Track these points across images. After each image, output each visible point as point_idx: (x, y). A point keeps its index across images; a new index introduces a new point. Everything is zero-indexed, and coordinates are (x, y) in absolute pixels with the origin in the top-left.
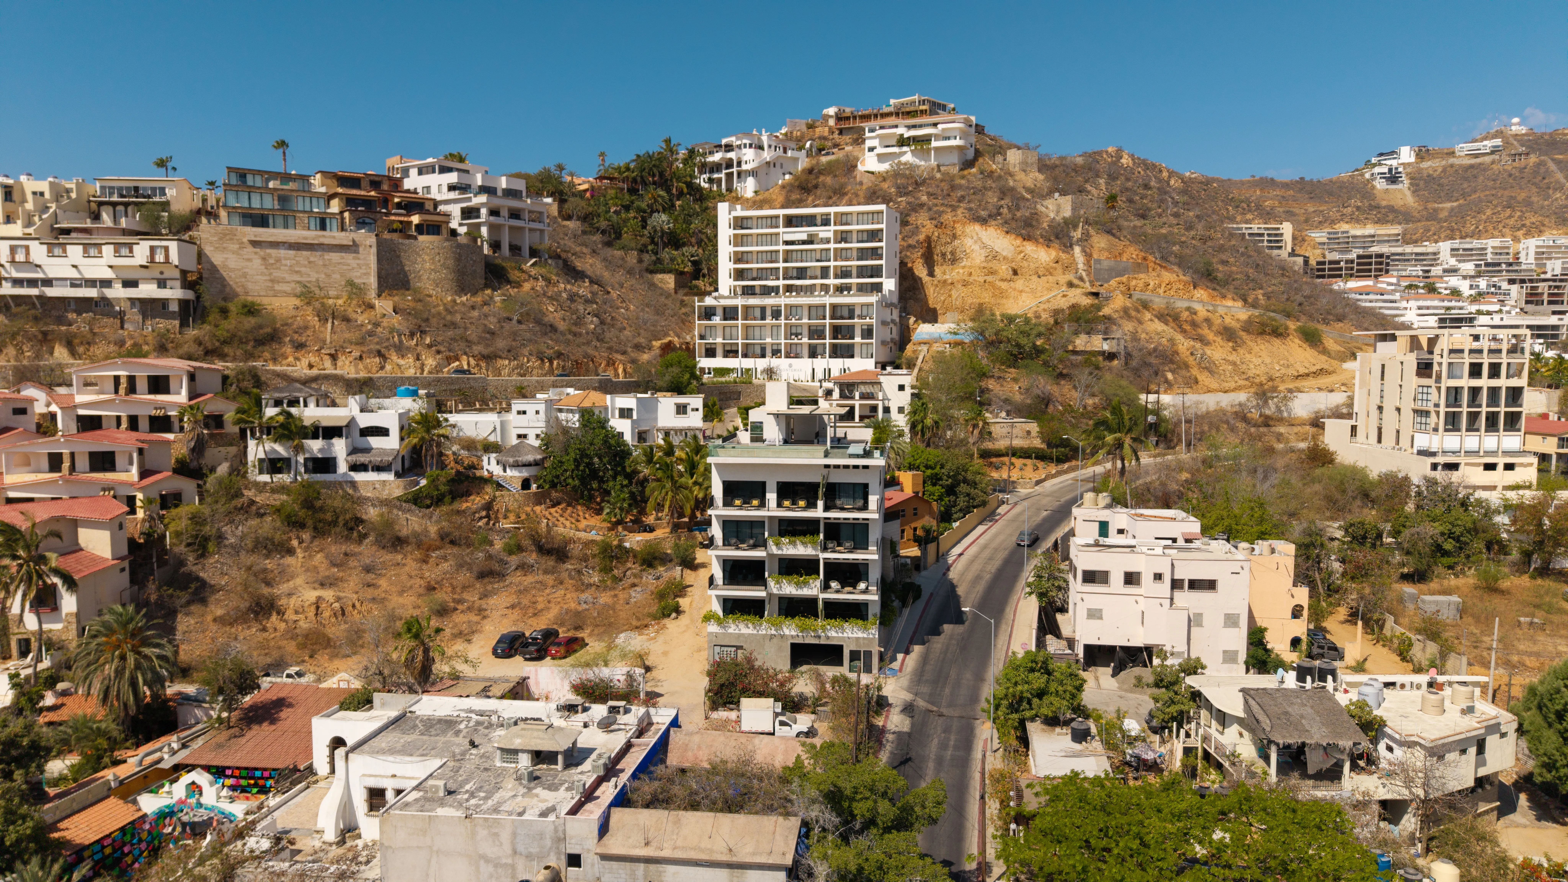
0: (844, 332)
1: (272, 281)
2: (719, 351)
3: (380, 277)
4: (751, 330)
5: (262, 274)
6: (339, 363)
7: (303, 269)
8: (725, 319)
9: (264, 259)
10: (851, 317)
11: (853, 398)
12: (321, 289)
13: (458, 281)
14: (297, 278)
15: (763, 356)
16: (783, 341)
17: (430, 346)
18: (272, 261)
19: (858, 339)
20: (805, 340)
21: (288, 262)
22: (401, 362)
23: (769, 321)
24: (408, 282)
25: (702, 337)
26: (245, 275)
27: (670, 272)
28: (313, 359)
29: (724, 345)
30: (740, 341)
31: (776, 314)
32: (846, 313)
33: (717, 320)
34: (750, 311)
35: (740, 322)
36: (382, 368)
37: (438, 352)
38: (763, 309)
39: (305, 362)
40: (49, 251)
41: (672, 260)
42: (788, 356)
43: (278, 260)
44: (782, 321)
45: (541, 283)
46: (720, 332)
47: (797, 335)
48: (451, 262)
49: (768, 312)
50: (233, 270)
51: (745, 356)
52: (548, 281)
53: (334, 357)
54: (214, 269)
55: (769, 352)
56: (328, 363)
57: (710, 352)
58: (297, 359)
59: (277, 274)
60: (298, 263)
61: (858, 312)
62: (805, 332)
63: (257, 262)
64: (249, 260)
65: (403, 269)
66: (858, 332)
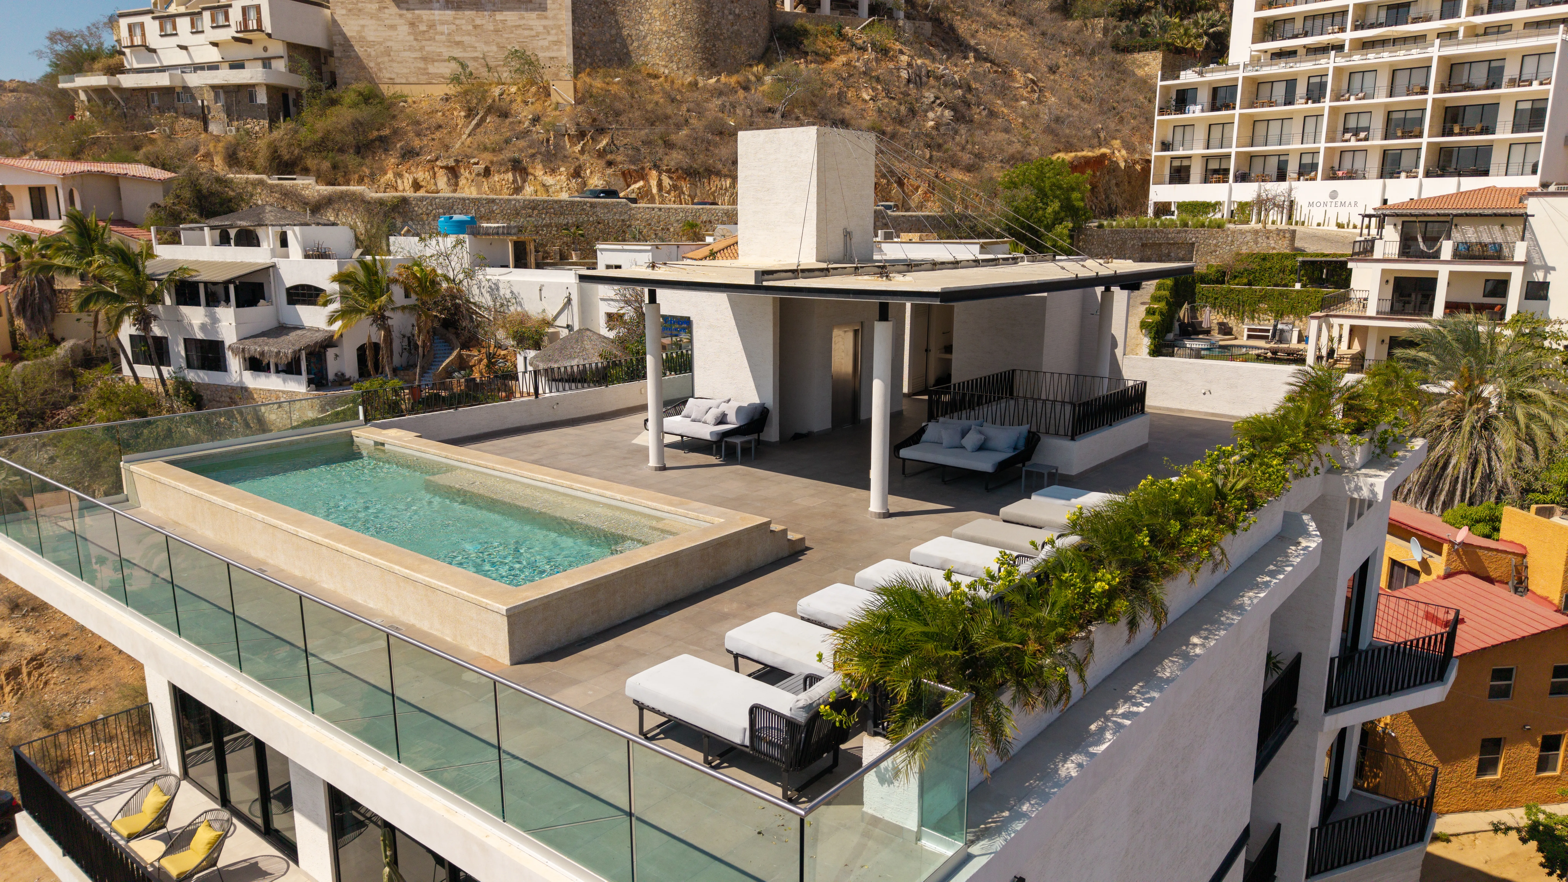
0: (1470, 118)
1: (424, 59)
2: (1196, 171)
3: (577, 47)
4: (1261, 129)
5: (411, 49)
6: (462, 182)
7: (466, 39)
8: (1214, 108)
9: (412, 24)
10: (1493, 84)
11: (1435, 256)
12: (490, 69)
13: (705, 50)
14: (458, 53)
15: (1281, 176)
16: (1322, 145)
17: (601, 154)
18: (423, 28)
19: (1503, 133)
20: (1377, 142)
21: (445, 29)
22: (549, 180)
23: (1301, 106)
24: (628, 54)
25: (1165, 146)
26: (388, 52)
27: (1155, 48)
28: (422, 175)
29: (1207, 159)
30: (1233, 150)
31: (1316, 93)
32: (1480, 74)
33: (1195, 112)
34: (1265, 90)
35: (1237, 111)
36: (518, 190)
37: (610, 164)
38: (1291, 84)
39: (408, 179)
40: (162, 28)
41: (1164, 28)
42: (1332, 175)
43: (432, 26)
44: (1327, 104)
45: (870, 55)
46: (1200, 134)
47: (1356, 132)
48: (692, 18)
49: (1301, 89)
50: (372, 44)
51: (1243, 177)
52: (884, 52)
53: (453, 172)
54: (347, 44)
55: (1292, 168)
56: (442, 181)
57: (1180, 175)
58: (399, 175)
59: (430, 48)
60: (459, 28)
61: (1511, 70)
62: (1378, 124)
63: (403, 29)
64: (393, 27)
65: (619, 35)
66: (1505, 117)
